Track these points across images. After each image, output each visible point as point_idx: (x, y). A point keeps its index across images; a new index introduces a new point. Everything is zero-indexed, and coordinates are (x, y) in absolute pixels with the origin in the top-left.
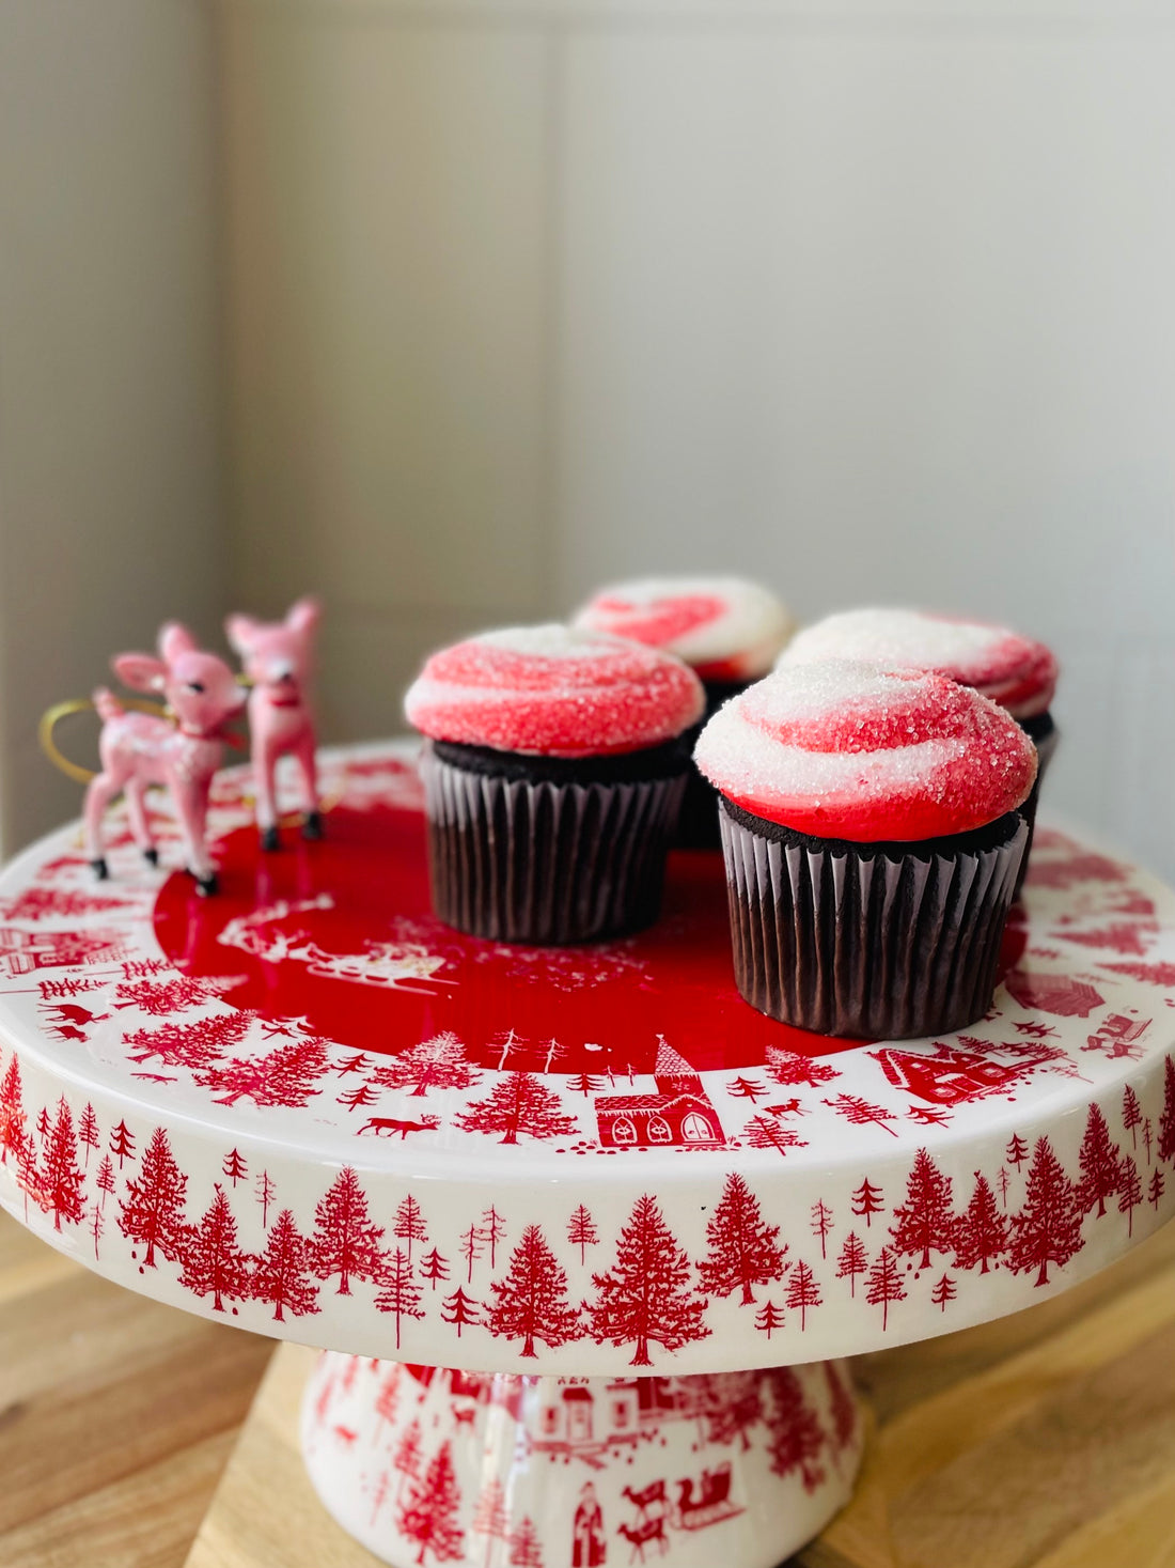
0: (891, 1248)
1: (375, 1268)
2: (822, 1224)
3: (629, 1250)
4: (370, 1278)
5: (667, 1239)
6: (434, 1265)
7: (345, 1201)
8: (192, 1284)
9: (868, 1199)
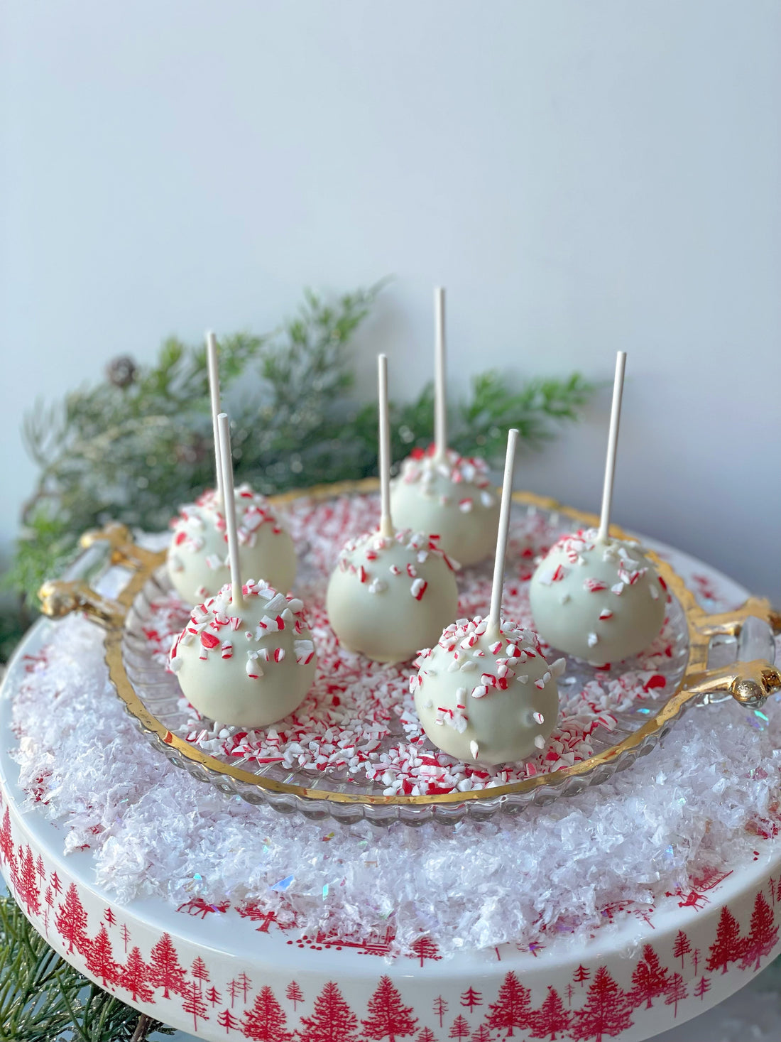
0: (486, 1025)
1: (182, 989)
2: (440, 1009)
3: (322, 1008)
4: (180, 994)
5: (344, 1006)
6: (213, 994)
7: (165, 952)
8: (92, 969)
9: (472, 998)
